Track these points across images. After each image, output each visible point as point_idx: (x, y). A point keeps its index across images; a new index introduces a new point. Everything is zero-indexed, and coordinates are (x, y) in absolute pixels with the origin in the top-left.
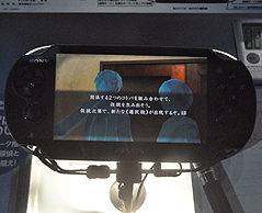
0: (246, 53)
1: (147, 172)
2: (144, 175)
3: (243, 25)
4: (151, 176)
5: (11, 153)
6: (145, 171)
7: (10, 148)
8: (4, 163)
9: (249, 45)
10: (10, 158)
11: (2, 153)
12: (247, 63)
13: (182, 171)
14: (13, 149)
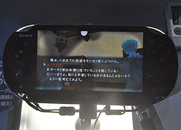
0: (173, 27)
1: (101, 111)
2: (98, 114)
3: (172, 7)
4: (103, 114)
5: (8, 97)
6: (99, 111)
7: (8, 94)
8: (3, 104)
9: (176, 22)
10: (8, 100)
11: (3, 97)
12: (174, 35)
13: (125, 111)
14: (10, 94)
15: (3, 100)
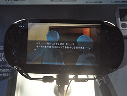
0: (120, 23)
1: (71, 80)
2: (69, 81)
3: (119, 10)
4: (73, 81)
5: (8, 70)
6: (70, 79)
7: (7, 68)
8: (4, 75)
9: (122, 19)
10: (8, 72)
11: (4, 70)
12: (121, 28)
13: (88, 79)
14: (9, 68)
15: (4, 73)
